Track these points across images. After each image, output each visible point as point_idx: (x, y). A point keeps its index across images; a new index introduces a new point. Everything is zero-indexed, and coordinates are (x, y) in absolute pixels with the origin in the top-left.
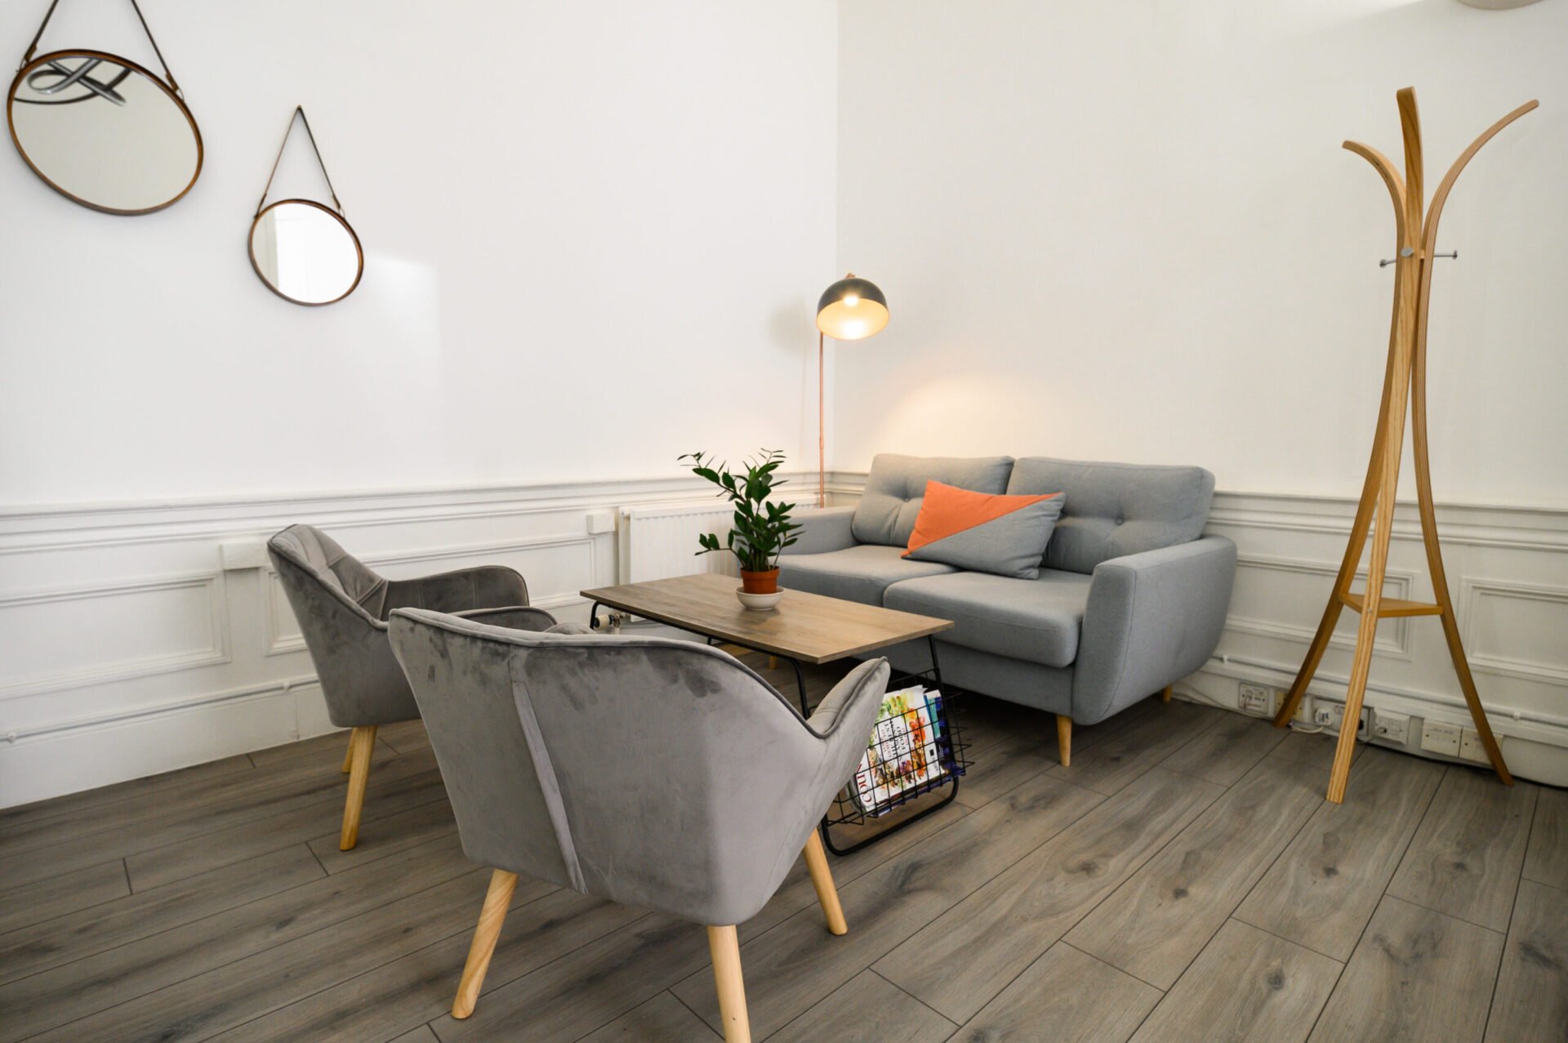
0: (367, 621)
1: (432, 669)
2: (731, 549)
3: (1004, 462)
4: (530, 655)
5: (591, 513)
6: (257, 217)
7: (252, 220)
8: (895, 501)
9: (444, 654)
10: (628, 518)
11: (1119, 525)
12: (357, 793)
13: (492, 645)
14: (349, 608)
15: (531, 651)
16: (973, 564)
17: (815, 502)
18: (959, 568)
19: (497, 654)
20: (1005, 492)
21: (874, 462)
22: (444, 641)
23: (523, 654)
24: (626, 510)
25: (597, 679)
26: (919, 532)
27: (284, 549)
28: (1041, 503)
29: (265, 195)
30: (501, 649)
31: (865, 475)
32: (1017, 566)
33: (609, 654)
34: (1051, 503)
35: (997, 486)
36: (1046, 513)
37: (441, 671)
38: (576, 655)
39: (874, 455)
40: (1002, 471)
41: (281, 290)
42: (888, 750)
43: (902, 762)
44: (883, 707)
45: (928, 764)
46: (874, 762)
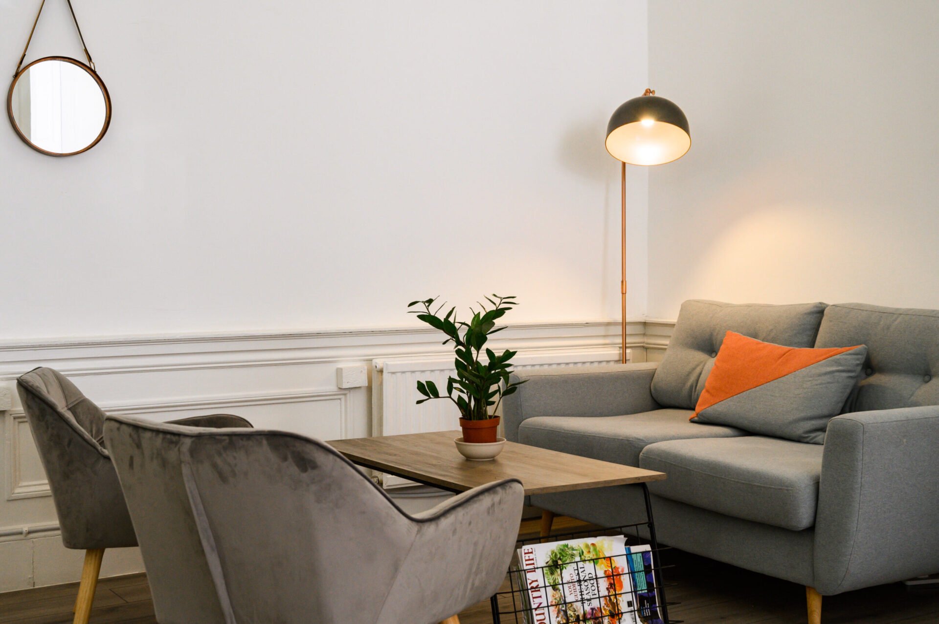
0: (97, 450)
1: (132, 458)
2: (450, 397)
3: (815, 309)
4: (193, 442)
5: (340, 366)
6: (17, 75)
7: (11, 79)
8: (700, 356)
9: (139, 446)
10: (381, 371)
11: (927, 382)
12: (83, 612)
13: (169, 436)
14: (81, 436)
15: (193, 439)
16: (758, 427)
17: (617, 358)
18: (744, 431)
19: (171, 442)
20: (812, 344)
21: (681, 310)
22: (139, 436)
23: (188, 442)
24: (379, 362)
25: (235, 458)
26: (708, 391)
27: (30, 384)
28: (838, 357)
29: (24, 55)
30: (174, 438)
32: (801, 429)
33: (242, 440)
34: (849, 357)
35: (805, 339)
36: (840, 368)
37: (137, 462)
38: (220, 441)
39: (683, 301)
40: (812, 320)
41: (34, 142)
42: (573, 592)
43: (590, 607)
44: (574, 552)
45: (622, 613)
46: (555, 601)
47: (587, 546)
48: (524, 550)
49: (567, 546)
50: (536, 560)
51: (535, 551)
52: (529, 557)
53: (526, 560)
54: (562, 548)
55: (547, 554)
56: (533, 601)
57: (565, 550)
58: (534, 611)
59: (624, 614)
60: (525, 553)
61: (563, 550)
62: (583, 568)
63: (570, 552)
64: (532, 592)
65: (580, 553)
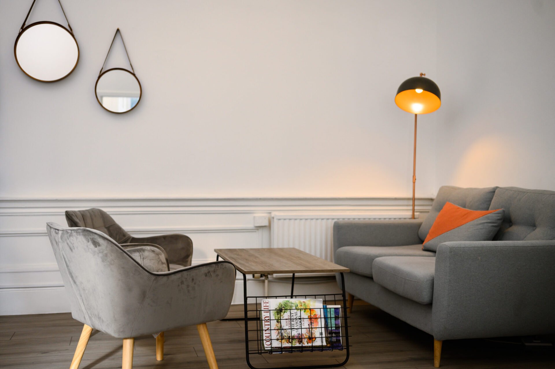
3: (492, 190)
5: (256, 215)
6: (101, 75)
7: (97, 79)
10: (273, 218)
24: (273, 214)
25: (73, 240)
28: (488, 215)
31: (432, 200)
42: (288, 324)
43: (297, 333)
44: (292, 305)
45: (316, 338)
46: (277, 328)
47: (300, 303)
48: (264, 301)
49: (289, 301)
50: (270, 307)
51: (270, 302)
52: (266, 305)
53: (264, 306)
54: (285, 302)
55: (277, 304)
56: (265, 327)
57: (287, 303)
58: (264, 331)
59: (317, 338)
60: (264, 303)
61: (286, 303)
62: (297, 313)
63: (290, 305)
64: (265, 322)
65: (296, 306)
